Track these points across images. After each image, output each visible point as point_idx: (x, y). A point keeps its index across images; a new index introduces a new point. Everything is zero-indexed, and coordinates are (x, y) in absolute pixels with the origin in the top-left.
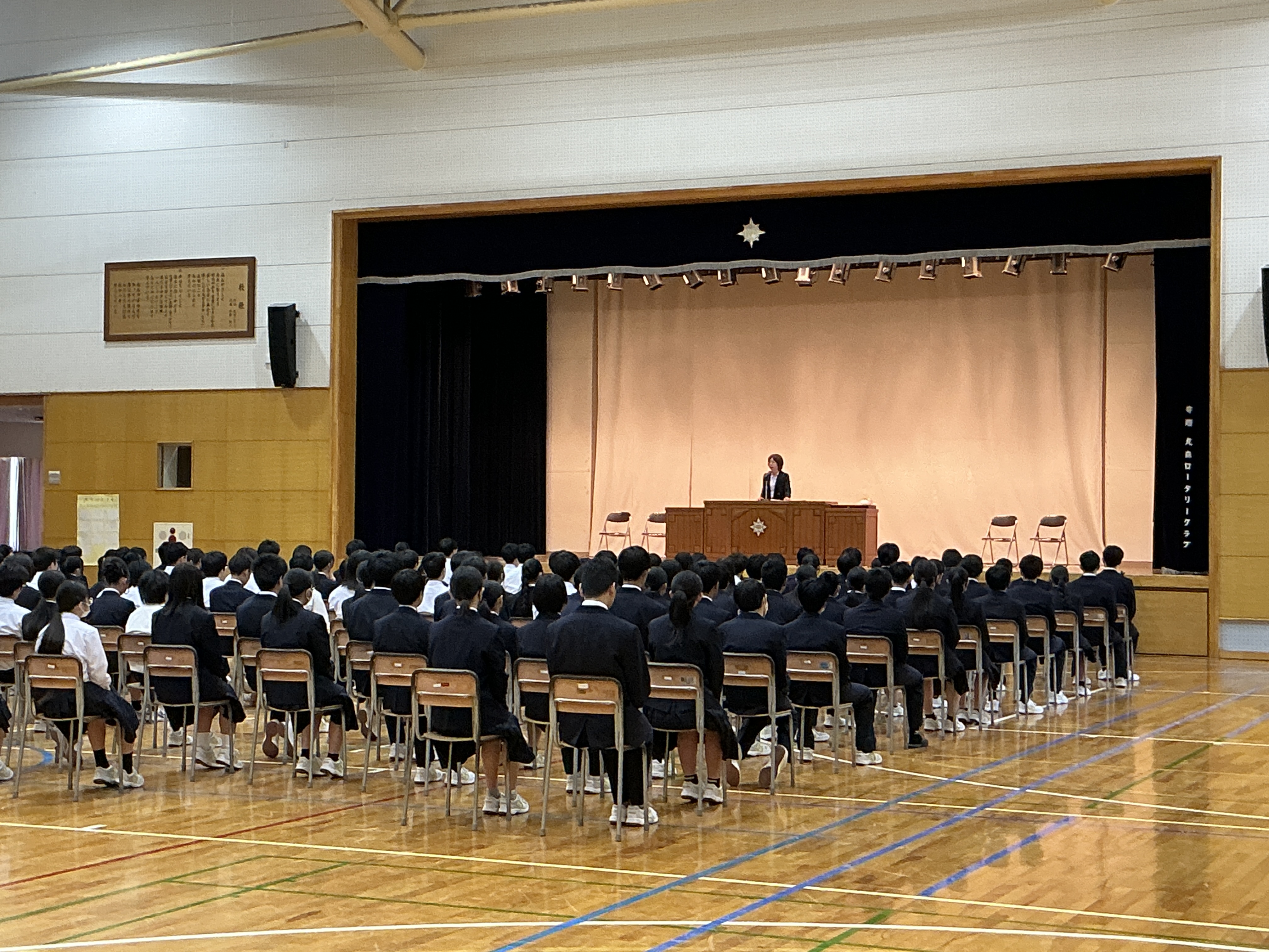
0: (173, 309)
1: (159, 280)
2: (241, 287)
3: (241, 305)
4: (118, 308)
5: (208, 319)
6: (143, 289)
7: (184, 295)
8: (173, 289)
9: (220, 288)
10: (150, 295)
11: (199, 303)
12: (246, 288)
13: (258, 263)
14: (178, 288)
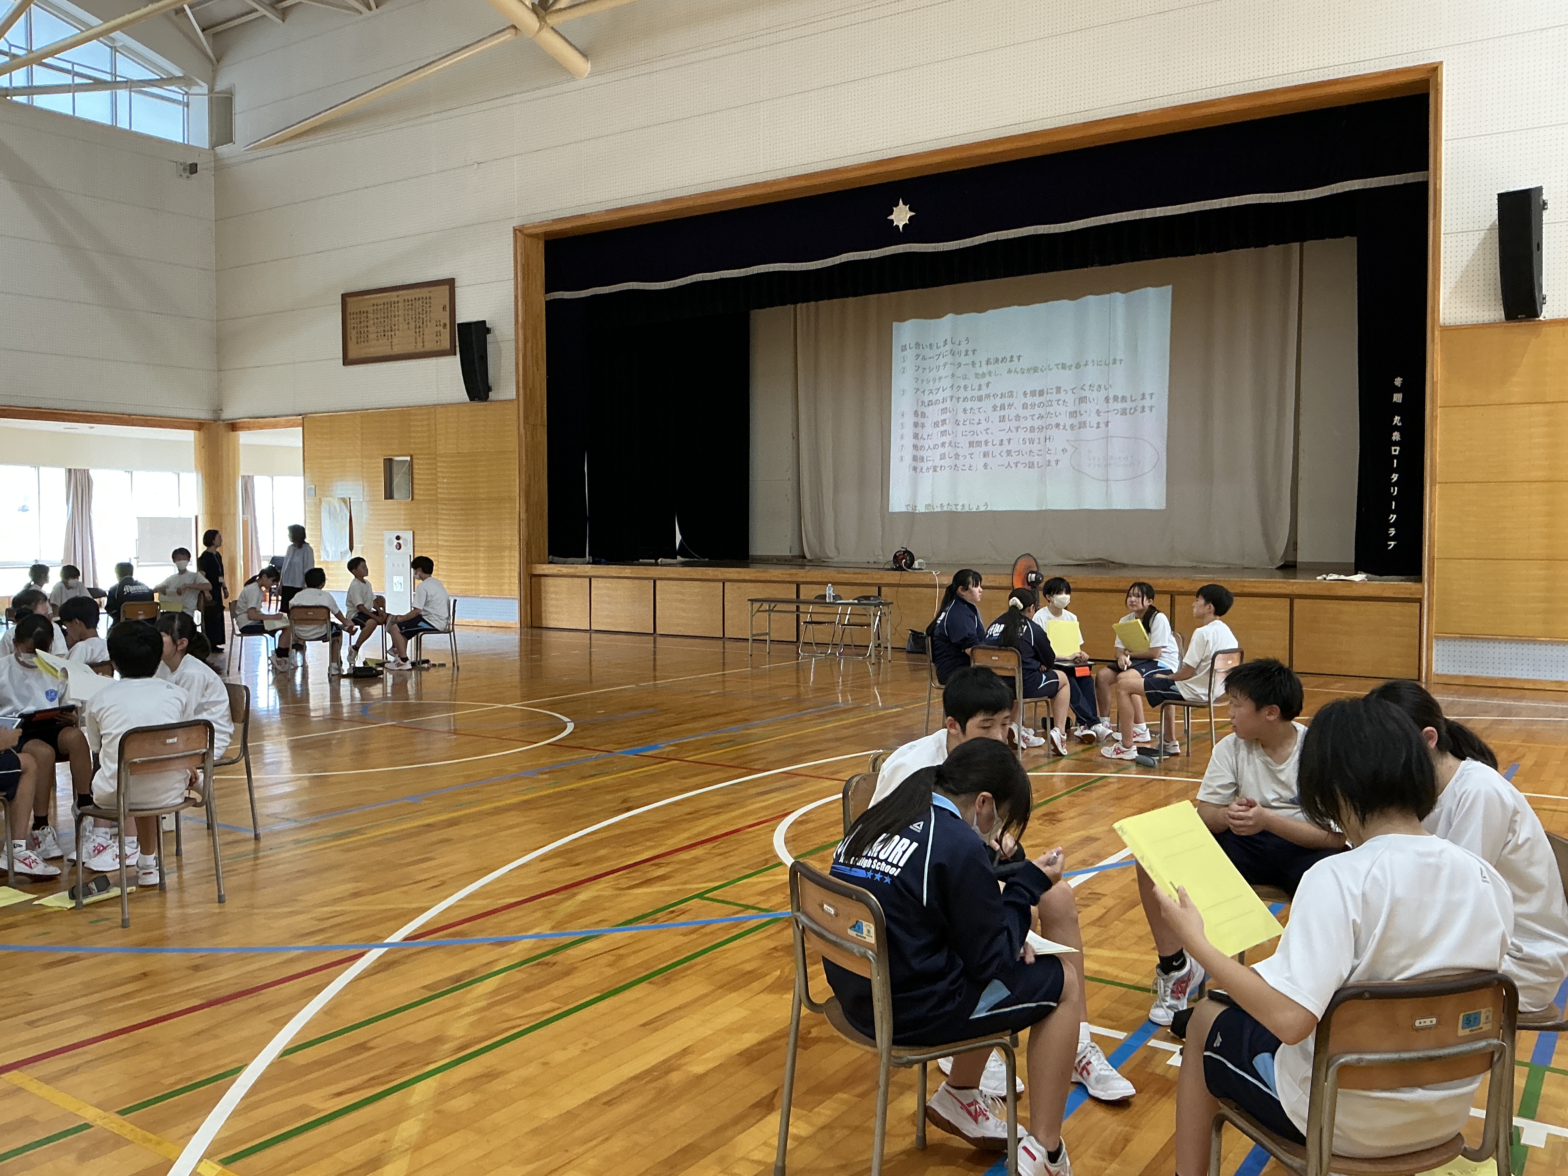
0: (393, 333)
1: (382, 307)
2: (444, 308)
3: (445, 325)
4: (353, 334)
5: (419, 340)
6: (370, 315)
7: (401, 319)
8: (393, 314)
9: (428, 310)
10: (376, 321)
11: (412, 325)
12: (448, 309)
13: (457, 284)
14: (397, 313)
